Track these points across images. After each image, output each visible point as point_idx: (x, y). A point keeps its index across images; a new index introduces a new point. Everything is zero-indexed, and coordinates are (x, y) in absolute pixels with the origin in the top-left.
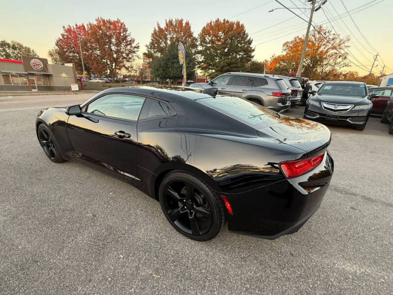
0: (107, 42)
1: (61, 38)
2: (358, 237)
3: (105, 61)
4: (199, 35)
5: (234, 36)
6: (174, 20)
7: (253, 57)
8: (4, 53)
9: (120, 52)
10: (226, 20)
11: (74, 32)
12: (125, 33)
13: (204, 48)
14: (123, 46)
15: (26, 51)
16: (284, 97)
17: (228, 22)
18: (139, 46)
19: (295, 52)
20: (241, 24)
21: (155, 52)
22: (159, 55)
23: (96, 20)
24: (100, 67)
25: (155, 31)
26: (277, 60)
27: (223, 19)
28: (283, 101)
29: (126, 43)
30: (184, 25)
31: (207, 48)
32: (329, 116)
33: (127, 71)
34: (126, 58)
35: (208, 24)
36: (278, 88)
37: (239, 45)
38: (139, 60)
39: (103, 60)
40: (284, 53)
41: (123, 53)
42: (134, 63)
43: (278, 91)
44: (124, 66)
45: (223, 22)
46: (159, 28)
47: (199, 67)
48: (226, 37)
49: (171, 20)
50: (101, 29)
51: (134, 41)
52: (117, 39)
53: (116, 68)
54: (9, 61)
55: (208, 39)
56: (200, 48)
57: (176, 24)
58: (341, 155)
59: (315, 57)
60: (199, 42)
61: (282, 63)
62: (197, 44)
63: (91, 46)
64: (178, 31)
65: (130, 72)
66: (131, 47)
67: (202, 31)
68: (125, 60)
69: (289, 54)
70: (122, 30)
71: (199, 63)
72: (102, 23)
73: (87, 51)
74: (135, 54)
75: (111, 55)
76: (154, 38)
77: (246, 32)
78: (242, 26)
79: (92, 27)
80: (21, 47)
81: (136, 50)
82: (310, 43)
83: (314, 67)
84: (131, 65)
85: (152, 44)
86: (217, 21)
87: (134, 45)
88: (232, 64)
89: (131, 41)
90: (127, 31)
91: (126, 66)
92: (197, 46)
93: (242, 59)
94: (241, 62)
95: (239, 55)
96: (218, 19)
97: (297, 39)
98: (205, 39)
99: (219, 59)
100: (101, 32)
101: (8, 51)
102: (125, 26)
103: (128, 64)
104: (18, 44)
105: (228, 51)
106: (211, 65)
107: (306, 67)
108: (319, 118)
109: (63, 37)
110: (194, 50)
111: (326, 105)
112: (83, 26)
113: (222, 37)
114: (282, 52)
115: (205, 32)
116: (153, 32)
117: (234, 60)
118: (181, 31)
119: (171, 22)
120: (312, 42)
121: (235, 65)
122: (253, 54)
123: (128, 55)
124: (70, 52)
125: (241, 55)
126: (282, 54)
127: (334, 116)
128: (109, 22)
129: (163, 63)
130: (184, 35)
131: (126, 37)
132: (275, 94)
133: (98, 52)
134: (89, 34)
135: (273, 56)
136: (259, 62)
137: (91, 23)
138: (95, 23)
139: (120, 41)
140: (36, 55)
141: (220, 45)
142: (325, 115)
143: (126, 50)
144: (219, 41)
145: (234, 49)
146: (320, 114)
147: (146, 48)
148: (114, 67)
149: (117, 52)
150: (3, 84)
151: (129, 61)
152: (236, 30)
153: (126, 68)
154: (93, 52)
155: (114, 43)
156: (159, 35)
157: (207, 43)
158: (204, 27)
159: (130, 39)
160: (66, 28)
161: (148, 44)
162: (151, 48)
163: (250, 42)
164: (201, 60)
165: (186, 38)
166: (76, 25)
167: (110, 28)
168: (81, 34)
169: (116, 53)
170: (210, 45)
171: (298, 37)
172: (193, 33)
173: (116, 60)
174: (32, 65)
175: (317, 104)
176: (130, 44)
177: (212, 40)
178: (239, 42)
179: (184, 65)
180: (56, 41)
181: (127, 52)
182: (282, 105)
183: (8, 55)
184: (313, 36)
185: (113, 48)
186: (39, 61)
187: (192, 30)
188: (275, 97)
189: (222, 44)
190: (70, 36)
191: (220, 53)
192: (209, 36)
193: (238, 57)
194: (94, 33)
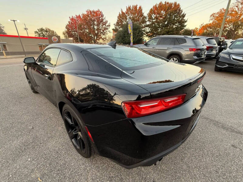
0: (92, 24)
1: (68, 24)
2: (230, 176)
3: (91, 35)
4: (147, 14)
5: (172, 12)
6: (132, 6)
7: (186, 26)
8: (42, 34)
9: (99, 29)
10: (167, 2)
11: (75, 20)
12: (102, 18)
13: (151, 23)
14: (101, 25)
15: (52, 32)
16: (199, 51)
17: (168, 3)
18: (110, 25)
19: (220, 20)
20: (177, 4)
21: (119, 28)
22: (121, 29)
23: (86, 11)
24: (88, 39)
25: (120, 14)
26: (204, 27)
27: (165, 2)
28: (198, 55)
29: (103, 23)
30: (138, 9)
31: (153, 23)
32: (236, 66)
33: (103, 41)
34: (103, 33)
35: (154, 7)
36: (194, 45)
37: (175, 18)
38: (110, 33)
39: (90, 35)
40: (211, 22)
41: (101, 30)
42: (107, 35)
43: (194, 48)
44: (101, 38)
45: (164, 3)
46: (122, 12)
47: (147, 36)
48: (166, 14)
49: (130, 6)
50: (89, 16)
51: (107, 22)
52: (98, 22)
53: (97, 39)
54: (44, 38)
55: (153, 16)
56: (148, 23)
57: (133, 8)
58: (240, 97)
59: (237, 23)
60: (148, 19)
61: (209, 29)
62: (146, 20)
63: (84, 27)
64: (134, 13)
65: (105, 41)
66: (106, 26)
67: (150, 11)
68: (102, 34)
69: (215, 22)
70: (101, 16)
71: (147, 33)
72: (89, 13)
73: (82, 30)
74: (108, 30)
75: (94, 31)
76: (119, 19)
77: (181, 9)
78: (179, 5)
79: (84, 16)
80: (50, 30)
81: (108, 27)
82: (233, 12)
83: (235, 30)
84: (105, 37)
85: (118, 23)
86: (161, 3)
87: (107, 25)
88: (170, 32)
89: (105, 22)
90: (103, 16)
91: (103, 38)
92: (146, 21)
93: (177, 28)
94: (176, 30)
95: (175, 25)
96: (161, 2)
97: (222, 10)
98: (152, 17)
99: (161, 30)
100: (89, 18)
101: (44, 33)
102: (102, 13)
103: (103, 37)
104: (48, 29)
105: (167, 23)
106: (154, 34)
107: (229, 31)
108: (227, 67)
109: (69, 23)
110: (144, 24)
111: (234, 57)
112: (80, 16)
113: (163, 14)
114: (209, 21)
115: (152, 12)
116: (118, 15)
117: (171, 29)
118: (136, 13)
119: (129, 8)
120: (236, 11)
121: (171, 33)
122: (185, 24)
123: (103, 31)
124: (73, 32)
125: (177, 25)
126: (209, 23)
127: (241, 65)
128: (94, 12)
129: (122, 34)
130: (138, 15)
131: (103, 20)
132: (191, 50)
133: (87, 31)
134: (82, 20)
135: (202, 25)
136: (190, 29)
137: (84, 13)
138: (86, 13)
139: (99, 23)
140: (56, 34)
141: (162, 19)
142: (233, 65)
143: (102, 28)
144: (161, 17)
145: (172, 22)
146: (228, 64)
147: (114, 26)
148: (95, 39)
149: (98, 29)
150: (39, 51)
151: (104, 35)
152: (173, 8)
153: (102, 39)
154: (85, 30)
155: (96, 24)
156: (122, 17)
157: (153, 19)
158: (151, 9)
159: (105, 21)
160: (71, 17)
161: (115, 23)
162: (117, 26)
163: (184, 16)
164: (148, 31)
165: (139, 17)
166: (76, 16)
167: (94, 15)
168: (79, 20)
169: (97, 31)
170: (155, 20)
171: (223, 9)
172: (143, 13)
173: (97, 35)
174: (53, 40)
175: (227, 56)
176: (105, 24)
177: (156, 17)
178: (175, 16)
179: (132, 34)
180: (66, 26)
181: (103, 29)
182: (197, 58)
183: (44, 36)
184: (236, 6)
185: (96, 27)
186: (56, 37)
187: (143, 12)
188: (191, 52)
189: (163, 19)
190: (73, 22)
191: (162, 25)
192: (155, 14)
193: (174, 27)
194: (85, 19)
